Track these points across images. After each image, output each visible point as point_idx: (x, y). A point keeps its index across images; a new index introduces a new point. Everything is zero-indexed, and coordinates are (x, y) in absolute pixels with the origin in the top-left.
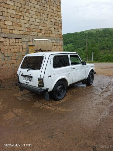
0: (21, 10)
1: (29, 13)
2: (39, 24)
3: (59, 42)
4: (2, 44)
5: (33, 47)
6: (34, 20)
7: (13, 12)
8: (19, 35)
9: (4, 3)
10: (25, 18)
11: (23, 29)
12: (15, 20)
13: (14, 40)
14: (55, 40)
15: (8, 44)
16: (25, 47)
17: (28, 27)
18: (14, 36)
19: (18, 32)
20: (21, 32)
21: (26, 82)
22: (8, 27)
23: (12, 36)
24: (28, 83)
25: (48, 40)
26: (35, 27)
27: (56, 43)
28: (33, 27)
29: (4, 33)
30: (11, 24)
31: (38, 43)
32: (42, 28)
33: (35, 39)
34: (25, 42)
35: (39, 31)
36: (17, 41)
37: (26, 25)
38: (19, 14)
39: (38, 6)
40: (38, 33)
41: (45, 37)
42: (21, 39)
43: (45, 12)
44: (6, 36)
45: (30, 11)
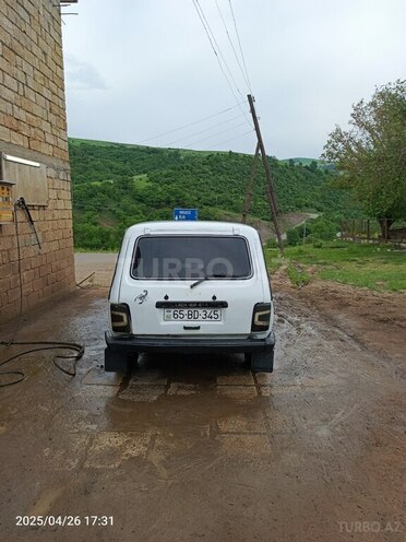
2: (13, 96)
3: (62, 176)
5: (8, 190)
14: (54, 167)
21: (185, 328)
24: (198, 328)
25: (38, 164)
26: (4, 107)
27: (56, 181)
32: (22, 115)
35: (14, 123)
40: (12, 132)
41: (31, 152)
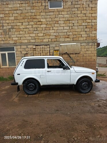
0: (51, 23)
1: (58, 24)
2: (67, 31)
3: (90, 44)
4: (35, 50)
5: (58, 51)
6: (62, 28)
7: (45, 26)
8: (48, 42)
9: (39, 21)
10: (54, 28)
11: (51, 37)
12: (46, 31)
13: (44, 47)
14: (85, 43)
15: (39, 50)
16: (52, 51)
17: (56, 35)
18: (44, 43)
19: (47, 40)
20: (50, 40)
22: (40, 38)
23: (42, 43)
25: (75, 44)
26: (63, 34)
27: (86, 46)
28: (60, 34)
29: (37, 42)
30: (42, 35)
31: (64, 47)
32: (71, 33)
33: (61, 44)
34: (52, 47)
35: (67, 36)
36: (46, 47)
37: (55, 34)
38: (50, 26)
39: (68, 15)
40: (65, 39)
41: (73, 41)
42: (49, 45)
43: (74, 19)
44: (38, 44)
45: (59, 22)
